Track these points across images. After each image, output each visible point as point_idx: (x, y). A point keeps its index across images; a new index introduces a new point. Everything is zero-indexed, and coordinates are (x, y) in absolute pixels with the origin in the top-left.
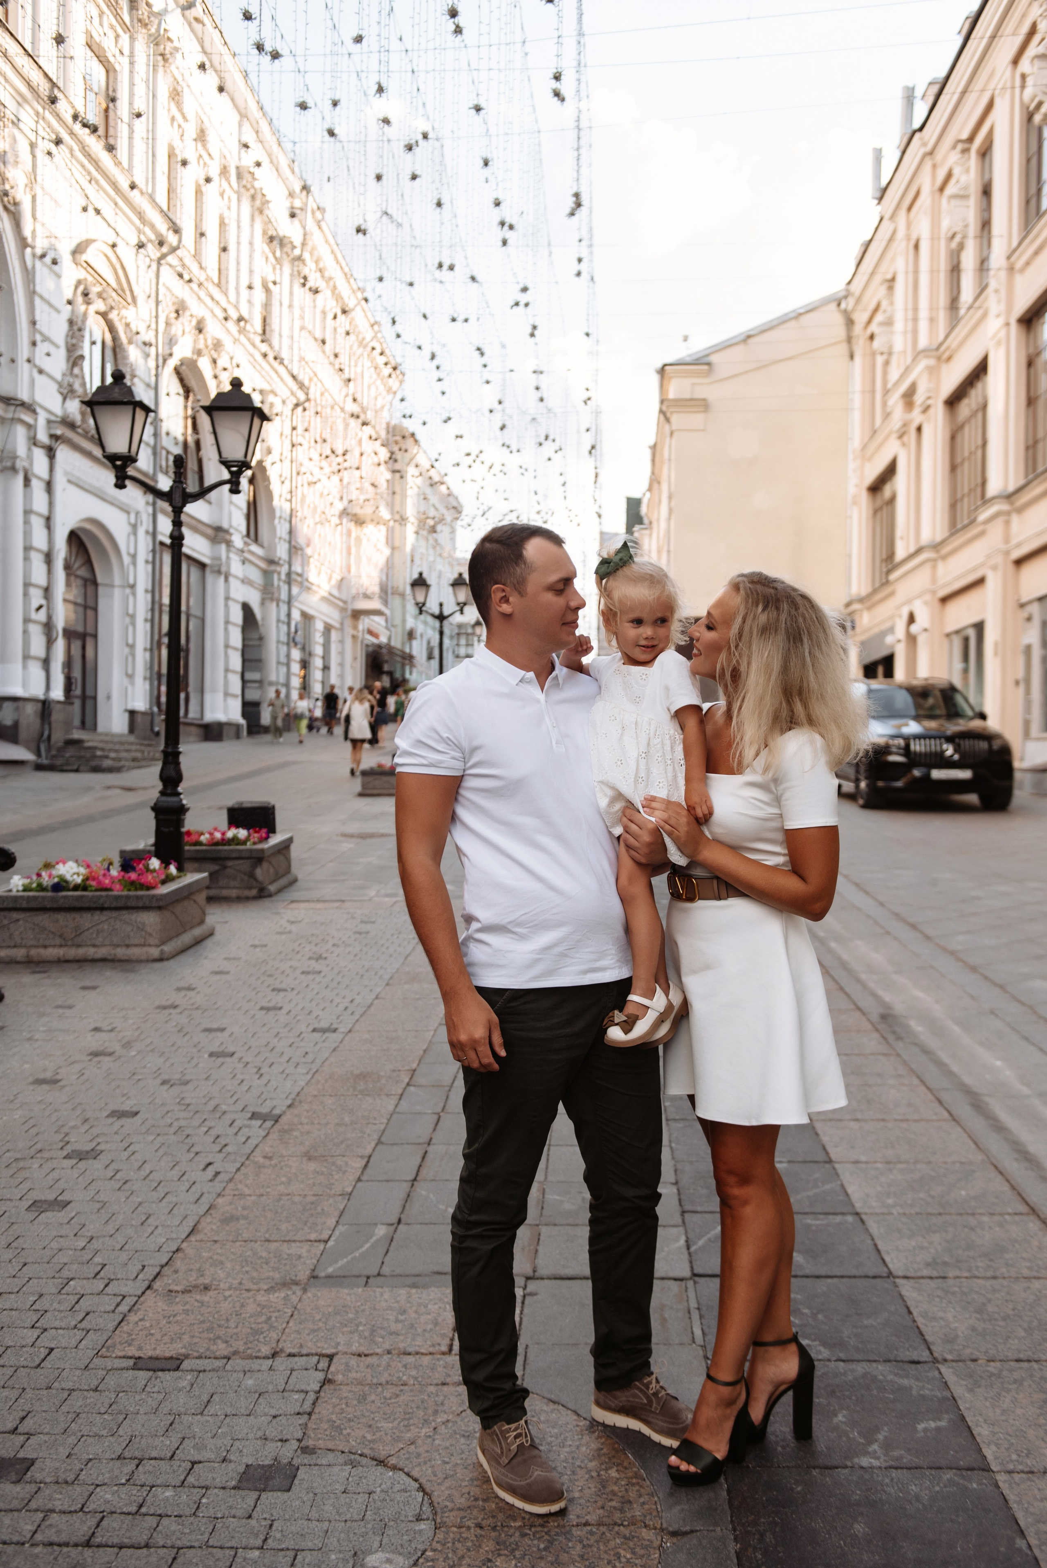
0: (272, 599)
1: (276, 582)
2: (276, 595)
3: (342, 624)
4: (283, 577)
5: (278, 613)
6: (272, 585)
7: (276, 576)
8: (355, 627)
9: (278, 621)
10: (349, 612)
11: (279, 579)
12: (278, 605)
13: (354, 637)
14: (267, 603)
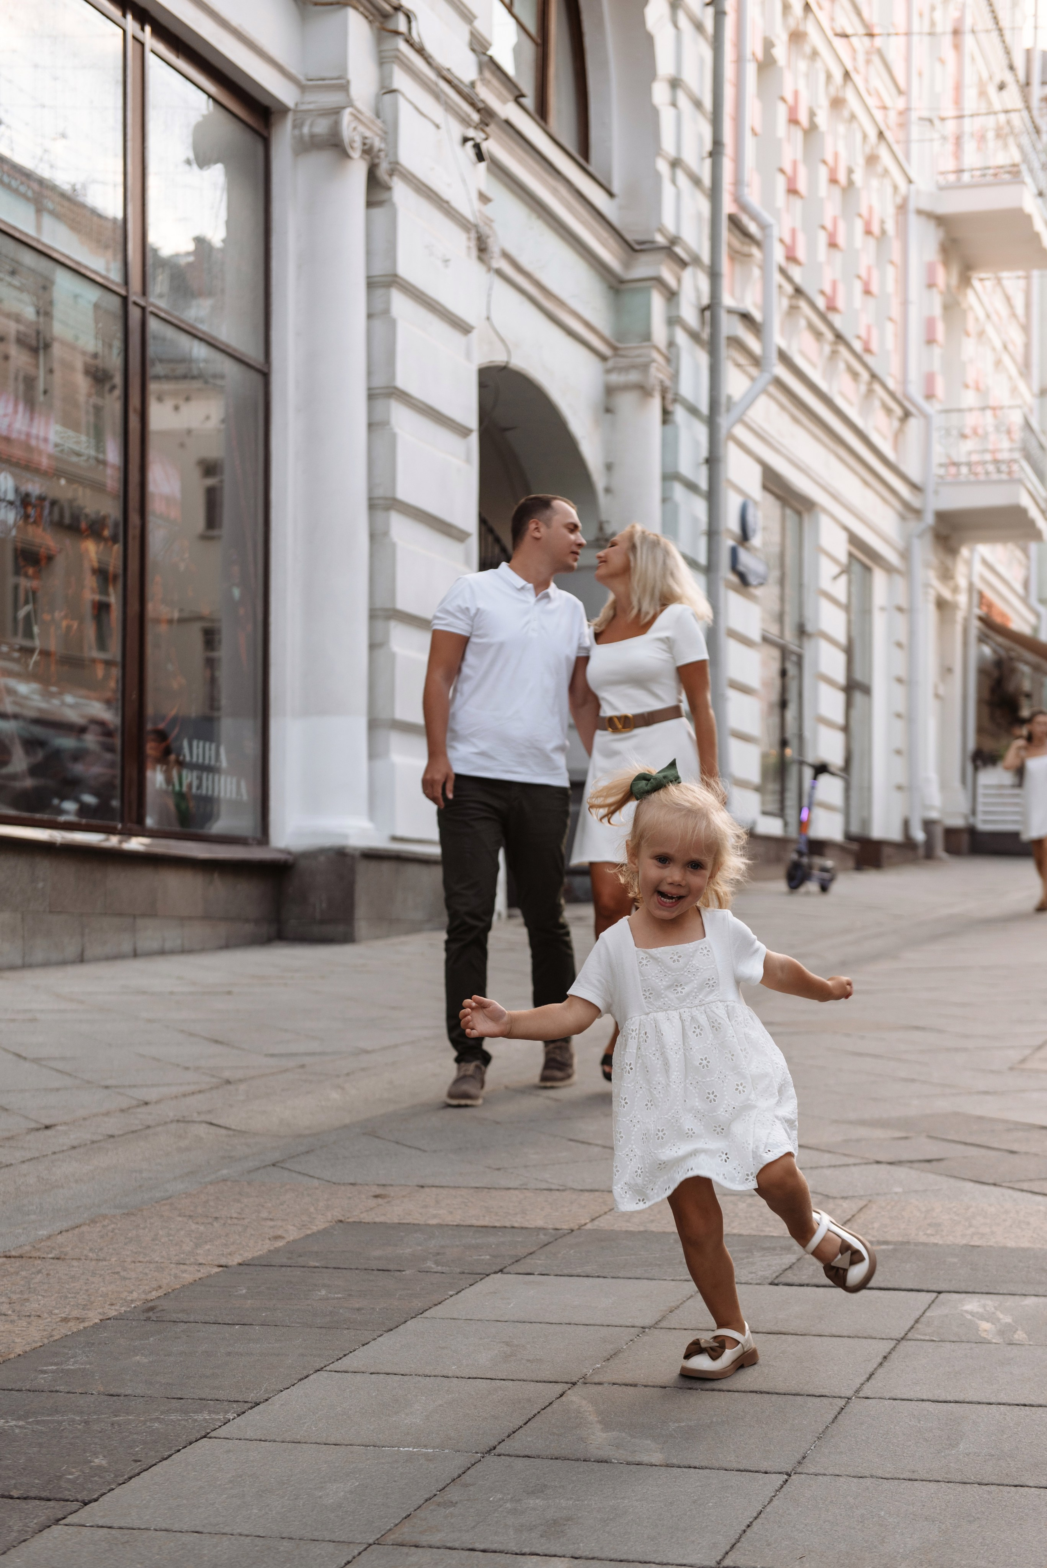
0: (643, 390)
1: (659, 332)
2: (658, 373)
3: (905, 554)
4: (689, 313)
5: (669, 447)
6: (647, 337)
7: (657, 302)
8: (946, 575)
9: (670, 476)
10: (929, 519)
11: (673, 321)
12: (666, 415)
13: (942, 604)
14: (626, 402)
